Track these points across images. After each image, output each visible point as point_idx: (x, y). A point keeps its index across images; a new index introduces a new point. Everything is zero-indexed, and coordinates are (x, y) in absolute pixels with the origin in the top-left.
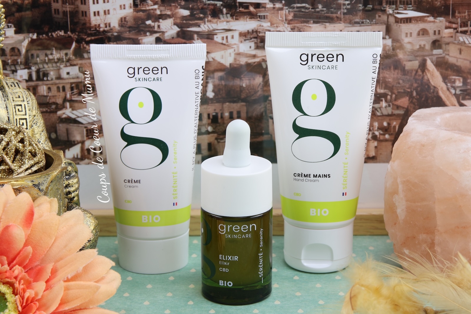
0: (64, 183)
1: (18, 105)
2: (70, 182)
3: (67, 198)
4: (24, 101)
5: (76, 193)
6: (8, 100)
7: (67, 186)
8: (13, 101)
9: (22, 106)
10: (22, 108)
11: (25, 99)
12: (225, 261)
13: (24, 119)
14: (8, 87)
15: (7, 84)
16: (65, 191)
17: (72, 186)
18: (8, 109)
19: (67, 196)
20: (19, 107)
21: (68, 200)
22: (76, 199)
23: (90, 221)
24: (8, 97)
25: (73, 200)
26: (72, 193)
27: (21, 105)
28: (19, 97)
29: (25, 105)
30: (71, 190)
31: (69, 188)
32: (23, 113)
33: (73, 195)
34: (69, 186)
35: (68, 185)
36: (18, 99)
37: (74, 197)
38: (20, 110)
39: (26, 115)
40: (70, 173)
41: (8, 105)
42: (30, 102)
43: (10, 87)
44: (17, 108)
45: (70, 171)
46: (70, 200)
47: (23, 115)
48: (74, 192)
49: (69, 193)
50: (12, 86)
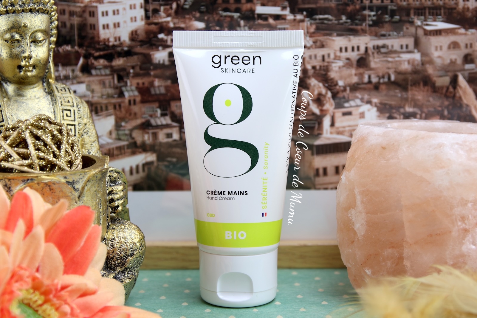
0: (108, 190)
1: (66, 110)
2: (114, 188)
3: (110, 207)
4: (73, 106)
5: (121, 202)
6: (56, 103)
7: (110, 193)
8: (62, 105)
9: (71, 111)
10: (70, 113)
11: (75, 105)
13: (72, 125)
14: (58, 91)
15: (57, 88)
16: (108, 198)
17: (116, 194)
18: (56, 113)
19: (110, 204)
20: (68, 112)
21: (112, 209)
22: (120, 208)
23: (134, 233)
24: (57, 101)
25: (117, 209)
26: (115, 201)
27: (70, 110)
28: (69, 102)
29: (74, 110)
30: (115, 198)
31: (113, 195)
32: (72, 118)
33: (117, 203)
34: (113, 193)
35: (112, 191)
36: (67, 104)
37: (118, 206)
38: (69, 115)
39: (74, 120)
40: (115, 181)
41: (56, 111)
42: (82, 109)
43: (60, 91)
44: (65, 112)
45: (115, 178)
46: (113, 209)
47: (72, 121)
48: (118, 200)
49: (112, 200)
50: (61, 90)
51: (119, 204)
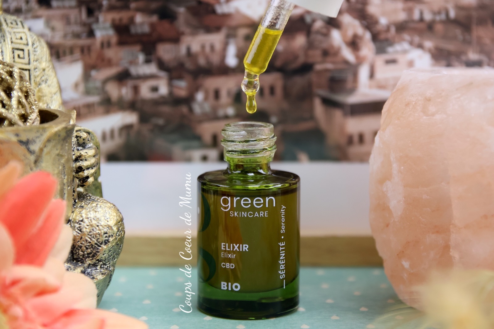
0: (74, 155)
1: (18, 49)
2: (83, 152)
3: (77, 178)
4: (27, 44)
5: (92, 171)
6: (4, 41)
7: (77, 160)
8: (12, 42)
9: (25, 51)
10: (24, 54)
11: (30, 43)
12: (229, 252)
13: (26, 70)
14: (7, 24)
15: (5, 21)
16: (74, 166)
17: (86, 160)
18: (4, 53)
19: (77, 174)
20: (21, 53)
21: (80, 180)
22: (91, 180)
23: (109, 213)
24: (5, 37)
25: (86, 181)
26: (84, 170)
27: (23, 50)
28: (21, 38)
29: (29, 51)
30: (83, 166)
31: (81, 162)
32: (26, 60)
33: (86, 173)
34: (81, 159)
35: (80, 156)
36: (19, 41)
37: (87, 177)
38: (21, 56)
39: (29, 64)
40: (84, 143)
41: (4, 51)
42: (38, 50)
43: (10, 25)
44: (17, 52)
45: (84, 139)
46: (81, 181)
47: (26, 64)
48: (88, 169)
49: (80, 169)
50: (12, 23)
51: (89, 175)
